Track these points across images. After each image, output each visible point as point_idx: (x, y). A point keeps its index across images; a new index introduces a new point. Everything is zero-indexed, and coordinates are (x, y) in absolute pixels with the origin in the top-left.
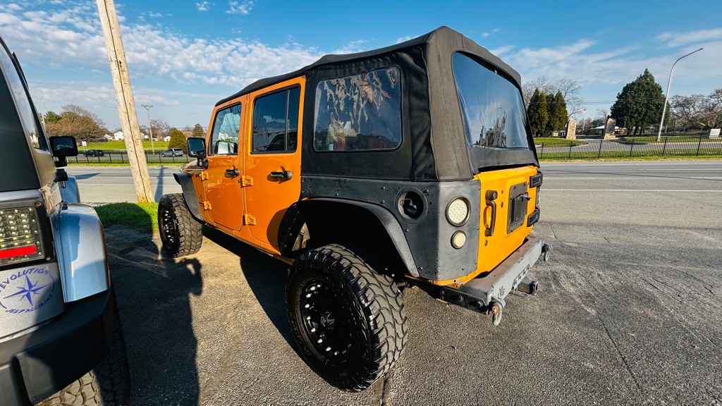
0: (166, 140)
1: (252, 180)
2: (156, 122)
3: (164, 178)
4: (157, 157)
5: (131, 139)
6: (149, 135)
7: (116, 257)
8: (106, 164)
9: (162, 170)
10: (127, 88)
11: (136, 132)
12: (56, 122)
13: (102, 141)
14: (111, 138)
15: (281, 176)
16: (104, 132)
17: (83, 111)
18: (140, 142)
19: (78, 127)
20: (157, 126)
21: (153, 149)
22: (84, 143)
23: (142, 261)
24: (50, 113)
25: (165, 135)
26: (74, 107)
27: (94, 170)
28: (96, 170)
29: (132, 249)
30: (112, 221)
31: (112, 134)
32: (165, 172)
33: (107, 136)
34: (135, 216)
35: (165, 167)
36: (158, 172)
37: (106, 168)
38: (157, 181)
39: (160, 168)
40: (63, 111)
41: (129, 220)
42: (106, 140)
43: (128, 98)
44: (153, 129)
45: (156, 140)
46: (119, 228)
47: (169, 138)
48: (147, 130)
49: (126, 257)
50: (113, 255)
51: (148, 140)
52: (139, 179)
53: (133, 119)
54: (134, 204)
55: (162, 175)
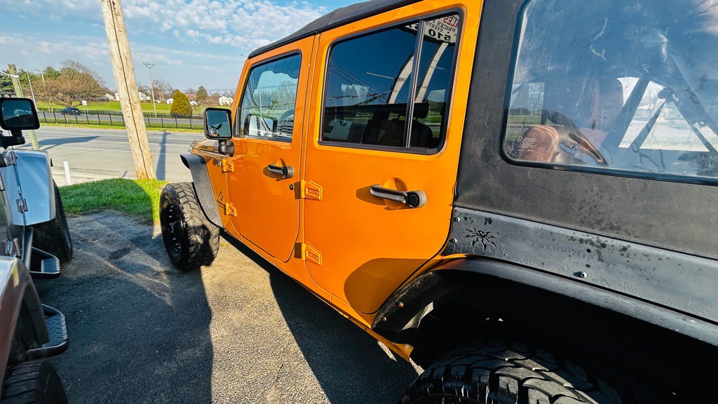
0: (168, 103)
1: (321, 190)
2: (158, 82)
3: (167, 145)
4: (158, 121)
5: (128, 102)
6: (151, 96)
7: (106, 263)
8: (106, 126)
9: (165, 135)
10: (122, 37)
11: (134, 93)
12: (55, 79)
13: (103, 100)
14: (112, 98)
15: (398, 198)
16: (106, 91)
17: (82, 67)
18: (138, 105)
19: (78, 85)
20: (160, 86)
21: (155, 112)
22: (84, 102)
23: (139, 272)
24: (49, 68)
25: (167, 97)
26: (73, 63)
27: (93, 132)
28: (96, 132)
29: (126, 251)
30: (105, 205)
31: (113, 94)
32: (168, 138)
33: (107, 95)
34: (132, 199)
35: (168, 132)
36: (161, 138)
37: (107, 130)
38: (159, 148)
39: (163, 133)
40: (62, 66)
41: (126, 204)
42: (108, 100)
43: (124, 50)
44: (155, 90)
45: (159, 101)
46: (113, 214)
47: (172, 100)
48: (149, 91)
49: (119, 265)
50: (102, 259)
51: (150, 101)
52: (137, 151)
53: (130, 77)
54: (132, 181)
55: (164, 141)
